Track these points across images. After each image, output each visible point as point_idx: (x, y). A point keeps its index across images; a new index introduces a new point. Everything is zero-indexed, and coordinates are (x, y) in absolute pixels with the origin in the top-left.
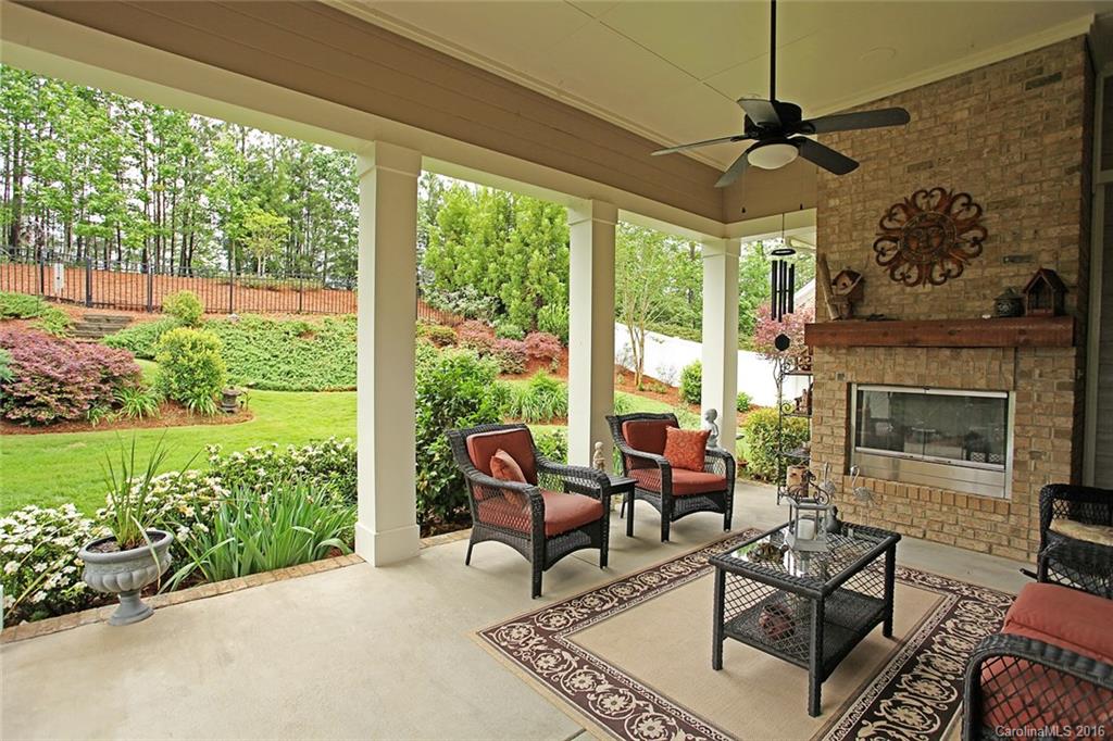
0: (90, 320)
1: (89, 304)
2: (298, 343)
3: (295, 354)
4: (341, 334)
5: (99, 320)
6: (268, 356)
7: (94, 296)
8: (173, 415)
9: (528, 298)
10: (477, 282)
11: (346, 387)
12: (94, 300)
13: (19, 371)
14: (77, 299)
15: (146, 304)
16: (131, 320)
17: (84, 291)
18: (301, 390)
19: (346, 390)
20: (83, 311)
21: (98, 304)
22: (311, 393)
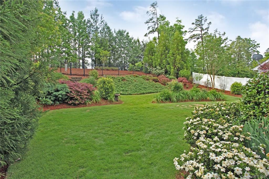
0: (73, 78)
1: (71, 75)
2: (123, 82)
3: (123, 85)
4: (132, 80)
5: (74, 78)
6: (117, 86)
7: (72, 73)
8: (104, 102)
9: (176, 68)
10: (160, 65)
11: (139, 93)
12: (72, 74)
13: (71, 90)
14: (68, 74)
15: (83, 74)
16: (82, 78)
17: (70, 72)
18: (128, 95)
19: (138, 94)
20: (70, 76)
21: (73, 74)
22: (131, 95)
